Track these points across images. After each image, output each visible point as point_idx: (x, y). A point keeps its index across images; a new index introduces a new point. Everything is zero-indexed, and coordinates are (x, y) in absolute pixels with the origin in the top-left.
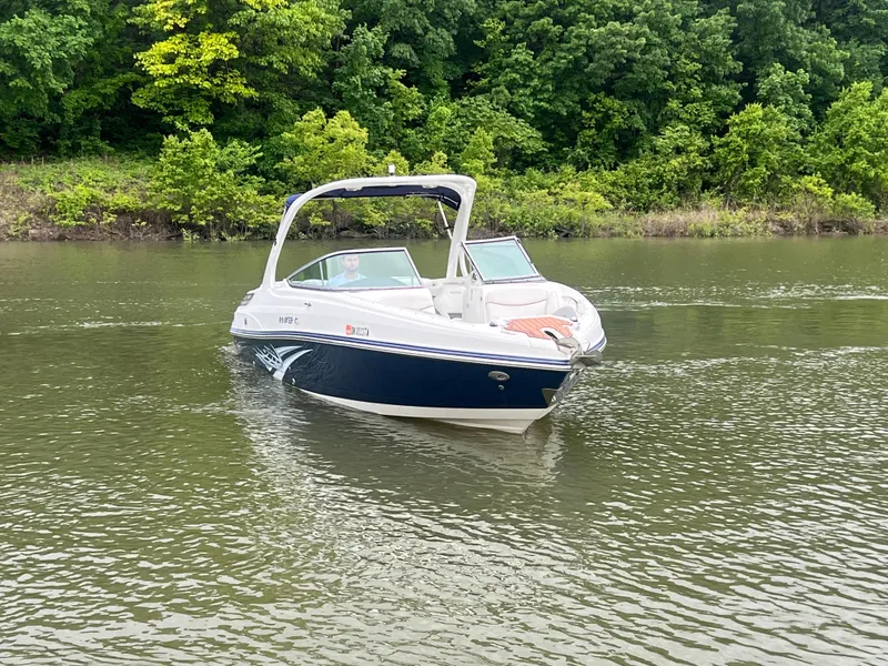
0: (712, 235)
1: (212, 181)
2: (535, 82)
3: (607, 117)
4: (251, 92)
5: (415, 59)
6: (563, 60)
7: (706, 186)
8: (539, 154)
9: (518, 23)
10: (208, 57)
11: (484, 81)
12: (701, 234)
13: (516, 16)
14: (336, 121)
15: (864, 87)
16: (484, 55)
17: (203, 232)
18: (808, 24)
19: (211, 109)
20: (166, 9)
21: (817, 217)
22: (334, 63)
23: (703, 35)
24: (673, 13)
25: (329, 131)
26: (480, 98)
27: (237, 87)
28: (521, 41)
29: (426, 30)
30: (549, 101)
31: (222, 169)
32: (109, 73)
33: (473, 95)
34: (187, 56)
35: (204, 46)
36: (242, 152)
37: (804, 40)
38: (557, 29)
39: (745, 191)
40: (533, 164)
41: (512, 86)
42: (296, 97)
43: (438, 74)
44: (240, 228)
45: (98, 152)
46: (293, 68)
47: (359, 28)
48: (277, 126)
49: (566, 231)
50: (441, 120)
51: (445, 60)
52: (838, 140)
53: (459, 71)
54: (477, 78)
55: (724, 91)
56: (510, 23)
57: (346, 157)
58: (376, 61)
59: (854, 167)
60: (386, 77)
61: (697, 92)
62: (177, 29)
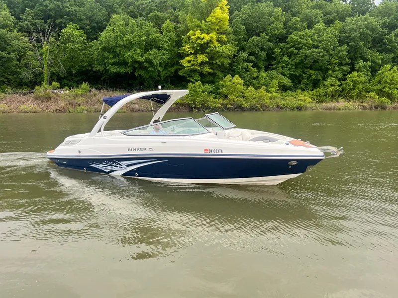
0: (343, 110)
1: (201, 95)
2: (290, 66)
3: (310, 76)
4: (210, 70)
5: (255, 60)
6: (298, 60)
7: (340, 95)
8: (291, 86)
9: (284, 49)
10: (200, 61)
11: (274, 66)
12: (340, 109)
13: (284, 48)
14: (235, 78)
15: (388, 66)
16: (274, 59)
17: (198, 109)
18: (370, 48)
19: (200, 75)
20: (188, 48)
21: (373, 104)
22: (233, 62)
23: (339, 52)
24: (330, 46)
25: (233, 81)
26: (274, 71)
27: (207, 69)
28: (285, 54)
29: (258, 52)
30: (293, 72)
31: (203, 92)
32: (172, 66)
33: (272, 70)
34: (194, 61)
35: (199, 58)
36: (209, 87)
37: (370, 53)
38: (296, 51)
39: (351, 97)
40: (288, 89)
41: (283, 67)
42: (222, 72)
43: (261, 64)
44: (208, 108)
46: (223, 64)
47: (241, 52)
48: (218, 80)
49: (300, 108)
50: (263, 77)
51: (263, 60)
52: (380, 82)
53: (267, 63)
54: (272, 65)
55: (345, 68)
56: (282, 50)
57: (238, 88)
58: (245, 61)
59: (384, 90)
60: (247, 65)
61: (337, 68)
62: (191, 53)
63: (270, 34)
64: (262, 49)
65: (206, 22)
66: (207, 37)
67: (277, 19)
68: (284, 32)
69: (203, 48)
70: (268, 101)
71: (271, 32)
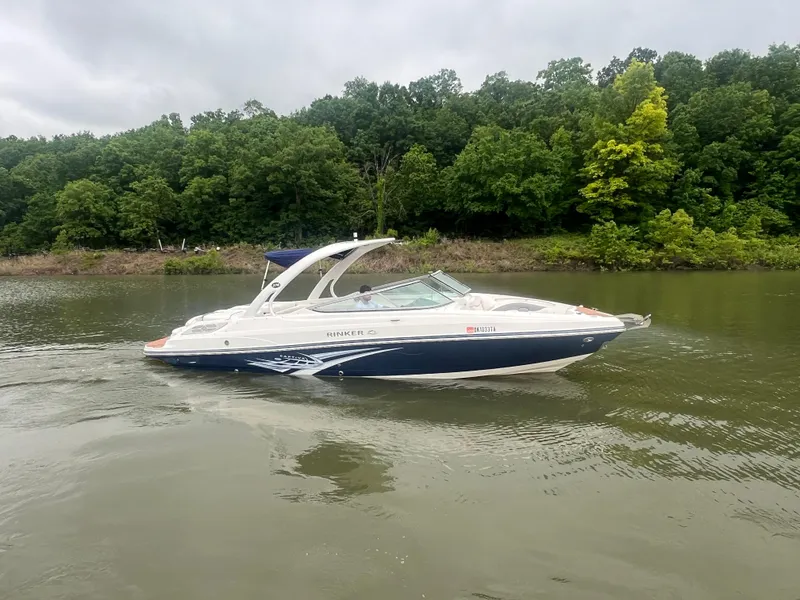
1: (615, 244)
2: (785, 190)
4: (631, 203)
5: (716, 182)
8: (787, 227)
9: (774, 161)
10: (613, 188)
11: (754, 191)
13: (773, 158)
14: (677, 214)
16: (753, 179)
17: (610, 267)
19: (613, 212)
20: (594, 169)
22: (672, 187)
25: (674, 219)
26: (752, 200)
27: (627, 201)
28: (776, 170)
29: (722, 168)
30: (793, 200)
31: (619, 238)
32: (566, 199)
33: (748, 198)
34: (603, 189)
35: (612, 183)
36: (629, 230)
40: (782, 232)
41: (771, 193)
42: (653, 204)
43: (728, 189)
44: (627, 265)
45: (560, 233)
46: (655, 192)
48: (644, 218)
54: (749, 190)
56: (769, 162)
57: (682, 231)
58: (695, 184)
62: (599, 177)
63: (745, 137)
64: (729, 162)
65: (625, 124)
66: (626, 149)
67: (759, 109)
68: (774, 130)
69: (620, 167)
70: (742, 253)
71: (747, 134)
